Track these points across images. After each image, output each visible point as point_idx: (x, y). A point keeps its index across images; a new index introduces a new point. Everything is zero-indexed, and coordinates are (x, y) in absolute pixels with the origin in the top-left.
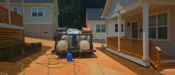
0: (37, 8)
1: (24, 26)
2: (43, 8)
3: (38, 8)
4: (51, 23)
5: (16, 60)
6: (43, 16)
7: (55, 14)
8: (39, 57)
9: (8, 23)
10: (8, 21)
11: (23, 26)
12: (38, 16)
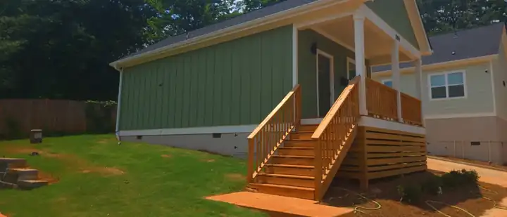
0: (446, 73)
1: (425, 125)
2: (464, 71)
3: (449, 75)
4: (494, 114)
5: (434, 208)
6: (463, 95)
7: (504, 84)
8: (487, 211)
9: (397, 120)
10: (397, 115)
11: (421, 126)
12: (450, 96)
